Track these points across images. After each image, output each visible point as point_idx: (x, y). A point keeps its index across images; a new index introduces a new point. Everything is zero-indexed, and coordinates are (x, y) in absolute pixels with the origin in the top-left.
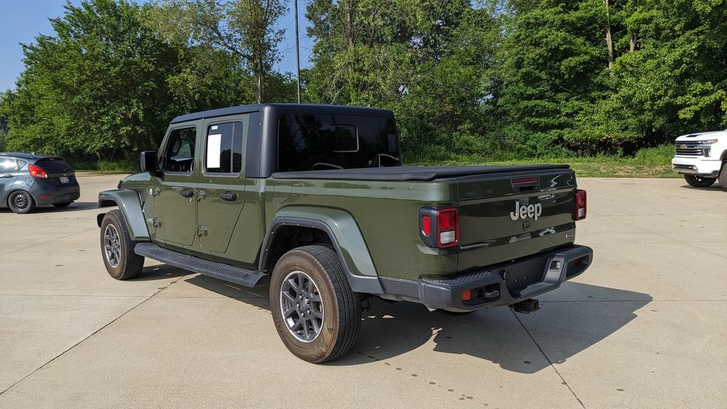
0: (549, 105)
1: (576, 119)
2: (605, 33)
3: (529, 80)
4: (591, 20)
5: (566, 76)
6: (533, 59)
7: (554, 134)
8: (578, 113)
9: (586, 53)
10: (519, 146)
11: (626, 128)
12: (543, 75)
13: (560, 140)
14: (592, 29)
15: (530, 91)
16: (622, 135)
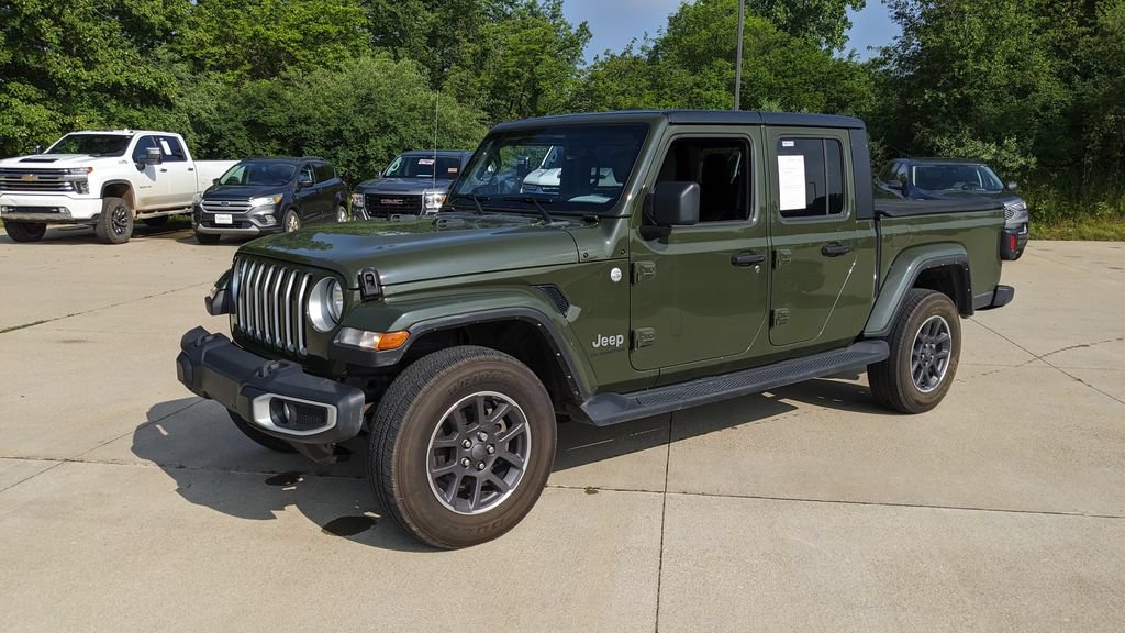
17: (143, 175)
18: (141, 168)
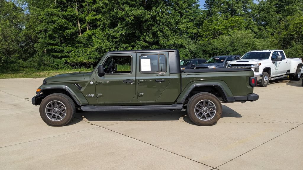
0: (61, 48)
1: (71, 54)
2: (77, 22)
3: (51, 37)
4: (72, 16)
5: (67, 37)
6: (52, 29)
7: (64, 60)
8: (71, 52)
9: (73, 29)
10: (52, 64)
11: (91, 58)
12: (57, 36)
13: (66, 62)
14: (73, 20)
15: (52, 42)
16: (90, 61)
17: (274, 65)
18: (273, 63)
